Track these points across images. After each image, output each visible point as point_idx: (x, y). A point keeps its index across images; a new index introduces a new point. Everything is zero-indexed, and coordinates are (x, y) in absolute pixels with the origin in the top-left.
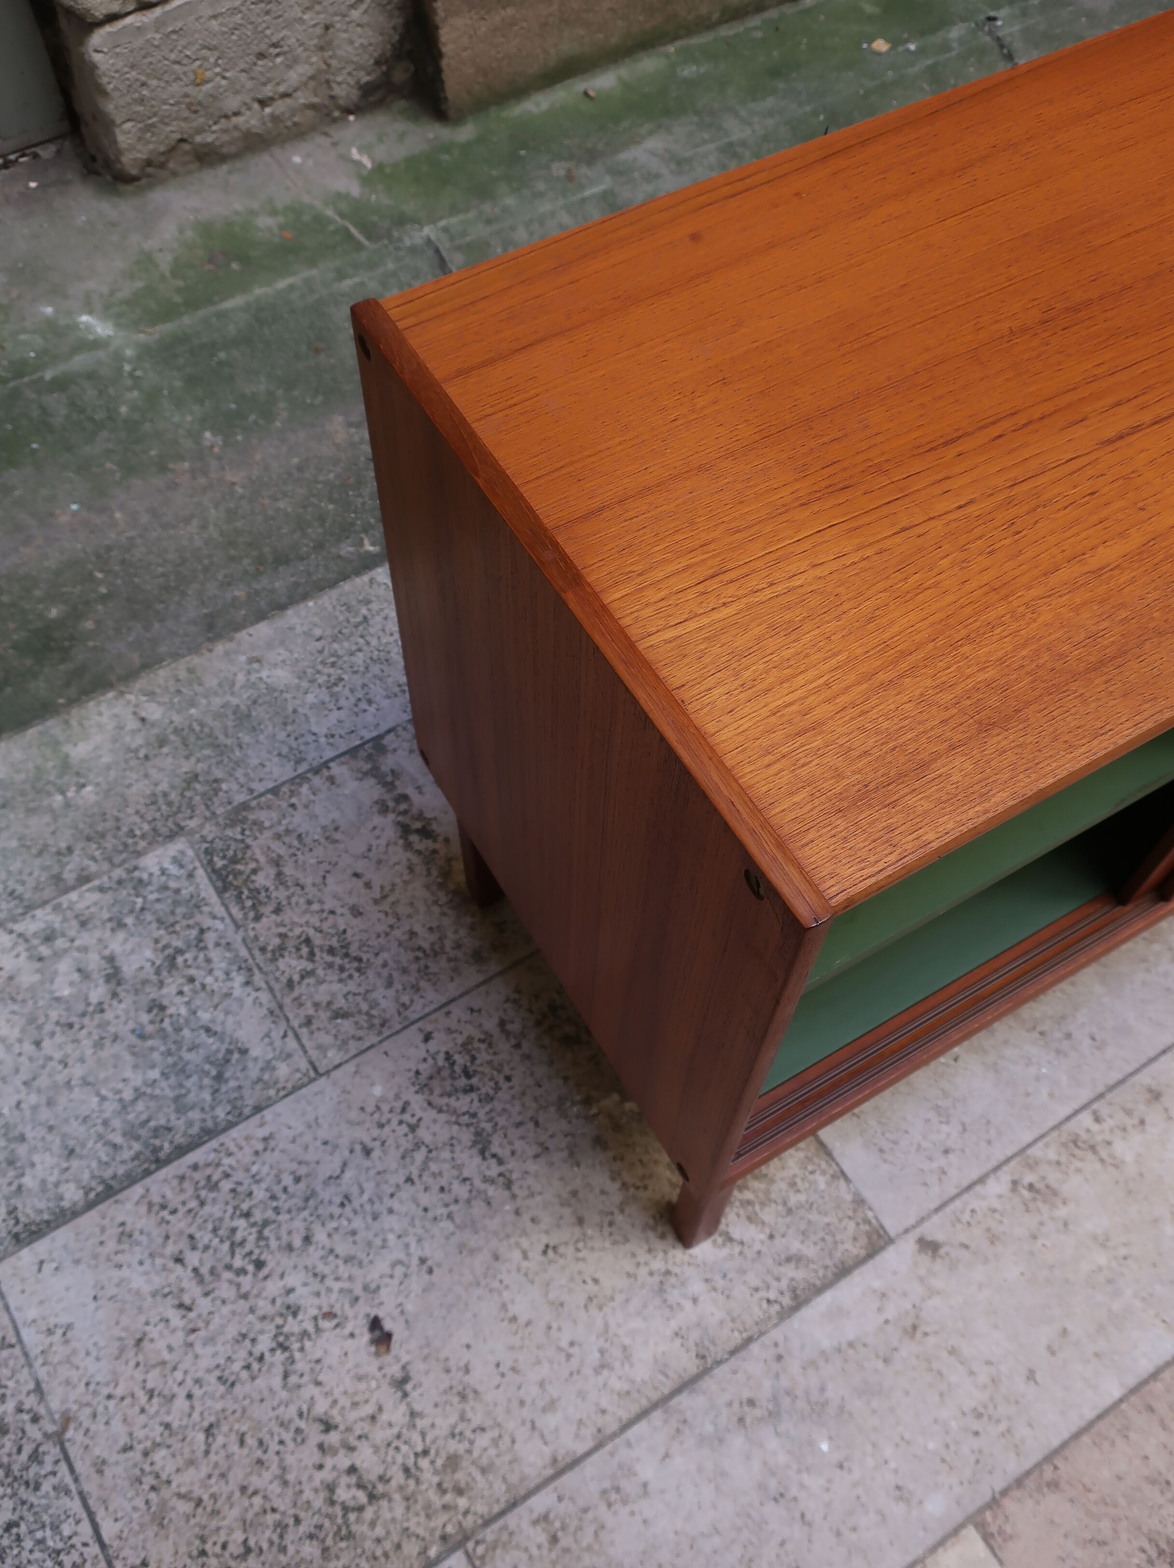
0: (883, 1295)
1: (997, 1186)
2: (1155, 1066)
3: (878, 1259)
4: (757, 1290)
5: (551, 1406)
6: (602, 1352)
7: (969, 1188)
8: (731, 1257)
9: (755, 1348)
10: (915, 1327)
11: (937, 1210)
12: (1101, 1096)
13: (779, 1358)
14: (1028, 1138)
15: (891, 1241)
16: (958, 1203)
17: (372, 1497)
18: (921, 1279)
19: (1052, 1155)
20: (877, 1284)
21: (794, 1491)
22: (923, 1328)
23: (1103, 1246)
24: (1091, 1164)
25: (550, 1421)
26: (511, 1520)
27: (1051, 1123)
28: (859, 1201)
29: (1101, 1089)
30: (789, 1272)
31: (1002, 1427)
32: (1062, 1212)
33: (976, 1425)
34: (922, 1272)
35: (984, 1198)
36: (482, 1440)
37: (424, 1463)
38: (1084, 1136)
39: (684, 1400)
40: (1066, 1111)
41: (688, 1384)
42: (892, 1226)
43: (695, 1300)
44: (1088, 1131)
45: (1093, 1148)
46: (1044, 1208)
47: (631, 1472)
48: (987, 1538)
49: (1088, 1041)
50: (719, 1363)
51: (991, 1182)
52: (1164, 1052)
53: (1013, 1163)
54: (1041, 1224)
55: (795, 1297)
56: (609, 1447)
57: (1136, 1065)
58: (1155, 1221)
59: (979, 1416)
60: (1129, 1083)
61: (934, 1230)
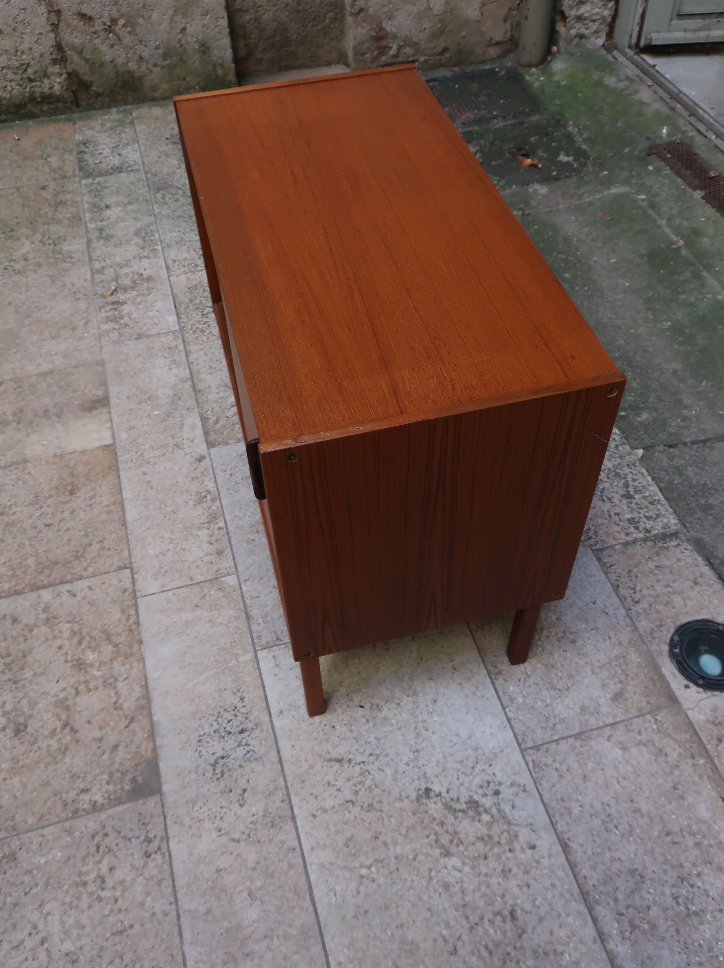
0: (192, 441)
1: (211, 486)
2: (231, 558)
3: (205, 444)
4: (213, 409)
5: (206, 354)
6: (215, 368)
7: (215, 477)
8: (227, 405)
9: (195, 404)
10: (177, 446)
11: (212, 466)
12: (228, 533)
13: (188, 409)
14: (223, 502)
15: (208, 449)
16: (211, 472)
17: (203, 315)
18: (191, 453)
19: (213, 508)
20: (197, 441)
21: (149, 402)
22: (176, 448)
23: (173, 511)
24: (204, 519)
25: (202, 353)
26: (181, 341)
27: (226, 512)
28: (227, 444)
29: (231, 535)
30: (214, 419)
31: (134, 460)
32: (191, 503)
33: (139, 453)
34: (193, 454)
35: (209, 480)
36: (205, 338)
37: (206, 326)
38: (215, 521)
39: (190, 383)
40: (227, 520)
41: (194, 385)
42: (213, 451)
43: (218, 393)
44: (217, 523)
45: (209, 522)
46: (196, 498)
47: (177, 367)
48: (107, 446)
49: (253, 538)
50: (195, 395)
51: (214, 485)
52: (235, 564)
53: (217, 494)
54: (191, 495)
55: (205, 418)
56: (187, 364)
57: (234, 551)
58: (172, 532)
59: (141, 455)
60: (228, 545)
61: (206, 463)
